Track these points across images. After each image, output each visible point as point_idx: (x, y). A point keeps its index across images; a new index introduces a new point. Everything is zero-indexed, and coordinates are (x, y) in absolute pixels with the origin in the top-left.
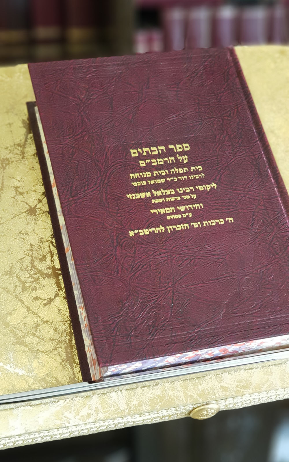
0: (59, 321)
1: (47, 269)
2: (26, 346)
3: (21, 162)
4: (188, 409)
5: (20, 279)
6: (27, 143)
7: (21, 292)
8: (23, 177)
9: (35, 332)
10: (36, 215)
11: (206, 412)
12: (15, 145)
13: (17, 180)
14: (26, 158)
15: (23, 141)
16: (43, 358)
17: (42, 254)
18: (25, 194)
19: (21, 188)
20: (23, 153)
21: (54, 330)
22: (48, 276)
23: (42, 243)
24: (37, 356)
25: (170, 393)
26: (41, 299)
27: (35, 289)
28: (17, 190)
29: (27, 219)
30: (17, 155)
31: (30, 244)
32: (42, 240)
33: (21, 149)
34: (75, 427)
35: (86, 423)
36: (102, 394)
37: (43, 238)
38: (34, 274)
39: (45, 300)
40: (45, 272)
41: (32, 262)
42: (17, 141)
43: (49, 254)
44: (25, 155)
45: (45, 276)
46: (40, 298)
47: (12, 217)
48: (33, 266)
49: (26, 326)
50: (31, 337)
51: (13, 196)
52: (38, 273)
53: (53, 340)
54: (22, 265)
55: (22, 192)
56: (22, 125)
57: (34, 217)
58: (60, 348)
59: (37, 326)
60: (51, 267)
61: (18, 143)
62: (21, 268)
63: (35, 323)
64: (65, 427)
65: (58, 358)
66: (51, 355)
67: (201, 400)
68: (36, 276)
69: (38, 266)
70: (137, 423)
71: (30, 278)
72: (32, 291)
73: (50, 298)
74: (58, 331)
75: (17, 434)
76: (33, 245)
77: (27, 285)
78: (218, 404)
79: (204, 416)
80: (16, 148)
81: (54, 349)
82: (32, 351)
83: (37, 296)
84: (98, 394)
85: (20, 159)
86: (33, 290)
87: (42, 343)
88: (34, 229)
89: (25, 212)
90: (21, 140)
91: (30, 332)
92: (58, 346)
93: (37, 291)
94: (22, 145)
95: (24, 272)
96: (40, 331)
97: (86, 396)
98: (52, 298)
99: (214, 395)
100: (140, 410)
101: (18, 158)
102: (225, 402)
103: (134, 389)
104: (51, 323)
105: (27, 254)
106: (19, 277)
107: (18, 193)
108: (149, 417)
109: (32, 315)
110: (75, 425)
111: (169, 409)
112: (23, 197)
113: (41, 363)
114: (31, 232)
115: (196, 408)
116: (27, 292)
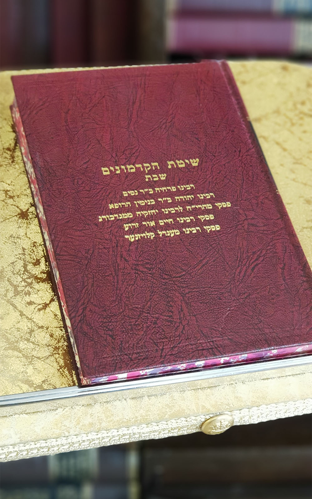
0: (56, 326)
1: (41, 273)
2: (20, 352)
3: (11, 166)
4: (200, 420)
5: (12, 282)
6: (17, 147)
7: (13, 297)
8: (13, 181)
9: (29, 338)
10: (28, 219)
12: (4, 149)
13: (6, 183)
14: (16, 162)
15: (13, 145)
16: (39, 364)
17: (35, 259)
18: (16, 198)
19: (11, 191)
20: (13, 157)
21: (50, 335)
22: (43, 281)
23: (35, 247)
24: (32, 362)
26: (35, 304)
27: (29, 293)
28: (6, 194)
29: (18, 223)
30: (6, 159)
31: (22, 248)
32: (36, 244)
33: (11, 153)
36: (104, 402)
37: (35, 242)
38: (27, 278)
39: (40, 304)
40: (39, 276)
41: (25, 266)
42: (6, 145)
43: (43, 258)
44: (15, 159)
45: (39, 280)
46: (34, 302)
47: (2, 221)
48: (26, 270)
49: (19, 331)
50: (26, 342)
51: (3, 200)
52: (31, 278)
53: (49, 345)
54: (14, 268)
55: (12, 195)
56: (11, 130)
57: (25, 221)
58: (58, 355)
60: (46, 271)
61: (8, 147)
62: (13, 272)
63: (29, 329)
64: (65, 437)
65: (55, 364)
66: (47, 361)
68: (29, 281)
69: (31, 270)
70: (143, 435)
72: (26, 296)
73: (46, 303)
74: (54, 337)
75: (11, 443)
76: (25, 249)
77: (19, 289)
80: (5, 152)
81: (51, 356)
82: (26, 357)
83: (30, 301)
84: (101, 403)
85: (9, 163)
86: (26, 294)
87: (37, 349)
88: (26, 233)
89: (16, 216)
90: (10, 145)
91: (23, 338)
92: (55, 352)
93: (31, 295)
94: (11, 149)
95: (16, 275)
96: (35, 336)
97: (88, 405)
98: (47, 303)
99: (228, 405)
100: (148, 420)
101: (7, 161)
102: (240, 413)
103: (140, 397)
104: (47, 328)
105: (19, 258)
106: (11, 281)
107: (8, 196)
108: (157, 428)
109: (26, 320)
110: (75, 435)
111: (179, 420)
112: (14, 201)
113: (37, 369)
114: (23, 236)
115: (208, 419)
116: (19, 296)
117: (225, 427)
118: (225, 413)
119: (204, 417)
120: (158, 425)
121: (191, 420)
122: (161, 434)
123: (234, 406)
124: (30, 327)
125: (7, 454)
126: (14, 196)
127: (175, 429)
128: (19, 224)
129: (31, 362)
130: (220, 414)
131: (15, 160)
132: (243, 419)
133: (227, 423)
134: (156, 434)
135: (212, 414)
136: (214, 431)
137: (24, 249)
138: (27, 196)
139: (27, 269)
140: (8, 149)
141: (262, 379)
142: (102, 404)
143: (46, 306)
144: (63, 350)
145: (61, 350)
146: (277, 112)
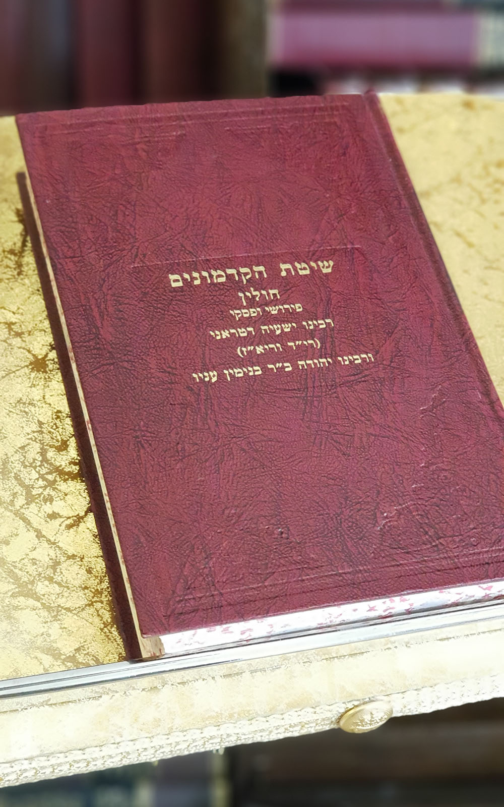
0: (96, 555)
1: (70, 464)
2: (38, 599)
3: (16, 281)
4: (337, 711)
5: (22, 481)
6: (26, 248)
7: (24, 505)
8: (21, 307)
9: (52, 575)
10: (46, 372)
11: (369, 717)
12: (4, 251)
13: (10, 311)
14: (24, 273)
15: (19, 244)
16: (69, 620)
17: (60, 440)
18: (26, 335)
19: (17, 324)
20: (19, 265)
21: (86, 570)
22: (72, 477)
23: (58, 420)
24: (59, 617)
26: (61, 517)
27: (50, 499)
28: (10, 329)
29: (29, 378)
30: (9, 269)
31: (38, 421)
32: (60, 414)
33: (16, 259)
35: (153, 737)
36: (179, 683)
37: (59, 412)
38: (47, 473)
39: (69, 518)
40: (67, 470)
41: (43, 453)
42: (8, 245)
43: (73, 438)
44: (23, 269)
45: (66, 477)
46: (58, 514)
47: (4, 375)
48: (45, 460)
49: (36, 564)
50: (47, 583)
51: (4, 339)
52: (55, 472)
54: (25, 457)
55: (20, 331)
56: (16, 219)
57: (41, 375)
58: (100, 604)
59: (56, 564)
60: (77, 461)
61: (10, 248)
62: (23, 463)
63: (52, 559)
64: (114, 743)
65: (97, 620)
66: (83, 614)
67: (360, 695)
68: (50, 477)
69: (53, 459)
70: (243, 737)
71: (40, 479)
72: (45, 503)
73: (78, 515)
74: (93, 572)
75: (26, 757)
76: (43, 424)
79: (366, 724)
80: (6, 257)
82: (48, 608)
83: (53, 512)
84: (172, 685)
85: (14, 276)
86: (45, 501)
87: (66, 594)
88: (44, 396)
89: (27, 366)
90: (15, 244)
91: (43, 575)
92: (95, 599)
93: (54, 502)
94: (16, 252)
95: (29, 469)
96: (62, 573)
97: (151, 688)
98: (80, 515)
99: (383, 684)
100: (251, 712)
101: (10, 273)
102: (403, 698)
103: (237, 674)
104: (82, 559)
105: (34, 439)
106: (20, 478)
107: (13, 333)
108: (265, 726)
109: (46, 545)
110: (132, 741)
111: (303, 711)
112: (23, 341)
113: (66, 628)
114: (40, 400)
115: (351, 709)
116: (34, 504)
117: (378, 721)
118: (377, 698)
119: (344, 705)
120: (267, 721)
121: (322, 711)
122: (272, 734)
123: (392, 685)
124: (54, 557)
125: (19, 773)
126: (23, 333)
127: (295, 725)
128: (32, 380)
129: (56, 616)
130: (371, 701)
131: (23, 271)
132: (409, 707)
133: (381, 715)
134: (264, 734)
135: (358, 700)
136: (360, 727)
137: (41, 424)
138: (45, 331)
139: (46, 458)
140: (12, 252)
141: (438, 639)
142: (174, 686)
143: (79, 520)
144: (109, 596)
145: (106, 596)
146: (457, 180)
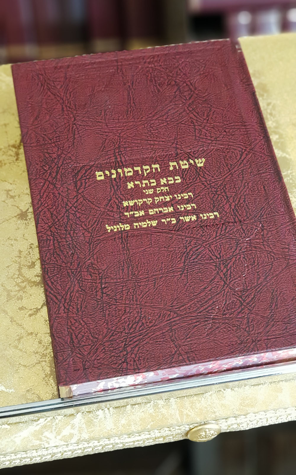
11: (204, 433)
25: (164, 411)
34: (55, 448)
35: (68, 444)
59: (21, 338)
67: (198, 420)
71: (17, 286)
78: (218, 424)
79: (203, 437)
